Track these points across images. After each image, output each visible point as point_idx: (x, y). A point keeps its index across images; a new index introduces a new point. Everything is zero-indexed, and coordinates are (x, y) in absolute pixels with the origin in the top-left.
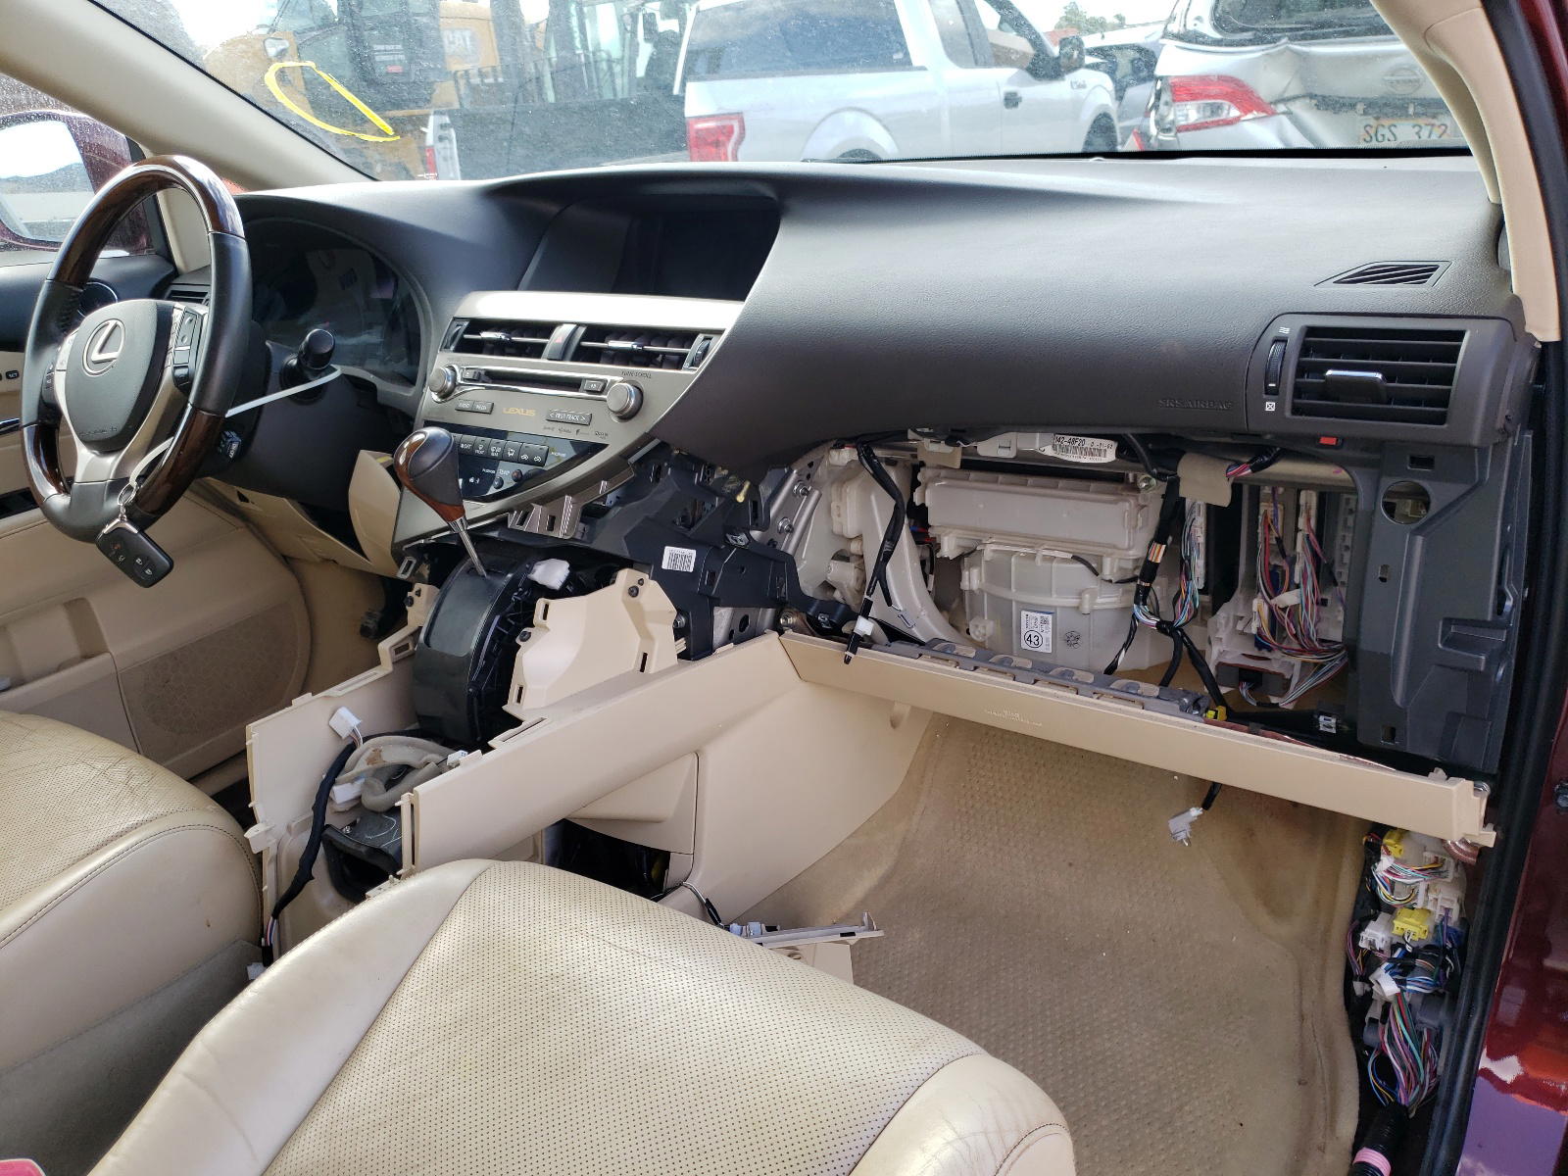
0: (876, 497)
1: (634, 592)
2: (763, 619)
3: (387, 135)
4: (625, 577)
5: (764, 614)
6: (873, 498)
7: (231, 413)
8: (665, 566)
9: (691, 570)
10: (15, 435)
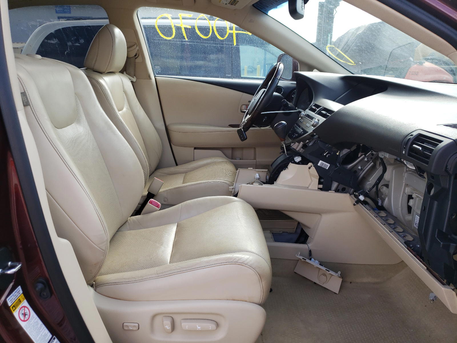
0: (395, 171)
1: (310, 168)
2: (350, 190)
3: (353, 64)
4: (310, 164)
5: (351, 189)
6: (394, 171)
7: (262, 113)
8: (319, 165)
9: (327, 169)
10: (244, 113)
